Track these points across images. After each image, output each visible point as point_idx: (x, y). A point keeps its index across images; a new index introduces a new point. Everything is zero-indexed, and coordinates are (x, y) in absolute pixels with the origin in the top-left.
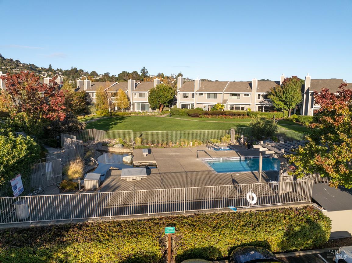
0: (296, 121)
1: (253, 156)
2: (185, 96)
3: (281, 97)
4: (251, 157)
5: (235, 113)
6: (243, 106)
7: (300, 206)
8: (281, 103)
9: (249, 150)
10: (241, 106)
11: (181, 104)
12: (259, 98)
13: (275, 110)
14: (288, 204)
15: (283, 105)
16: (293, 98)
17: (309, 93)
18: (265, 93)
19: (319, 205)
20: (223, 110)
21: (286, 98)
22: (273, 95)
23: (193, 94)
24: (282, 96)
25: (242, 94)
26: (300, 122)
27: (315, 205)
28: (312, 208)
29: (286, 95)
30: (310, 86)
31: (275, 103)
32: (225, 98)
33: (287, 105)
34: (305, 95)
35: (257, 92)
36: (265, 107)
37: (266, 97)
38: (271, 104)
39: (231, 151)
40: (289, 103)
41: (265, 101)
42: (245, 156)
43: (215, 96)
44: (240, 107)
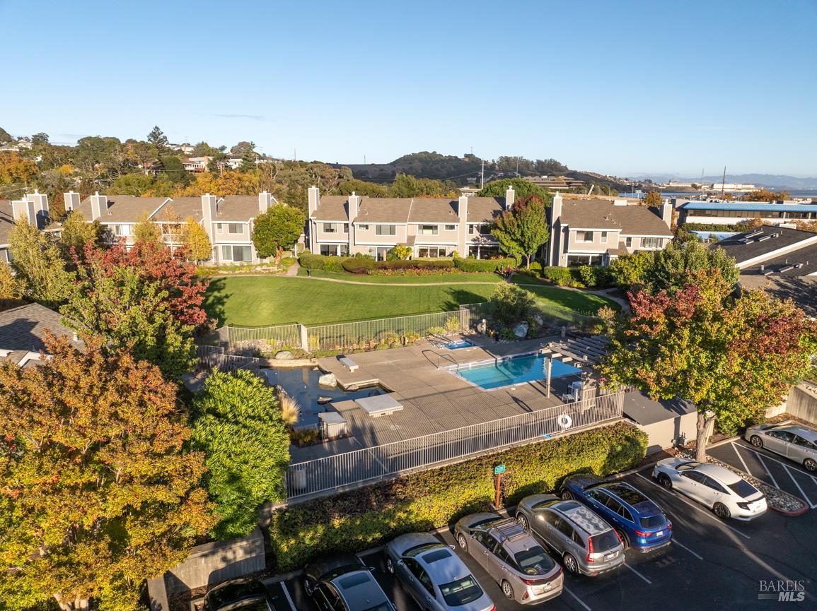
0: (541, 276)
1: (513, 356)
2: (328, 228)
3: (514, 233)
4: (511, 356)
5: (435, 264)
6: (442, 247)
7: (613, 423)
8: (514, 244)
9: (498, 343)
10: (439, 247)
11: (320, 244)
12: (471, 232)
13: (500, 254)
14: (600, 423)
15: (517, 247)
16: (535, 236)
17: (560, 227)
18: (481, 223)
19: (632, 420)
20: (408, 259)
21: (522, 235)
22: (501, 230)
23: (347, 226)
24: (516, 233)
25: (441, 225)
26: (548, 278)
27: (627, 420)
28: (625, 424)
29: (522, 231)
30: (560, 215)
31: (503, 244)
32: (411, 234)
33: (524, 248)
34: (553, 230)
35: (468, 221)
36: (481, 248)
37: (484, 230)
38: (492, 242)
39: (475, 348)
40: (528, 244)
41: (482, 237)
42: (501, 356)
43: (392, 231)
44: (437, 250)
